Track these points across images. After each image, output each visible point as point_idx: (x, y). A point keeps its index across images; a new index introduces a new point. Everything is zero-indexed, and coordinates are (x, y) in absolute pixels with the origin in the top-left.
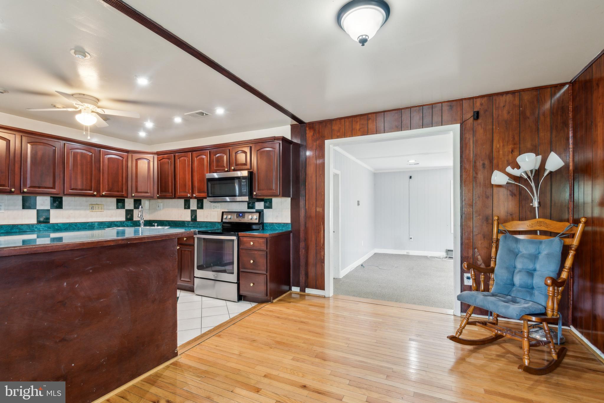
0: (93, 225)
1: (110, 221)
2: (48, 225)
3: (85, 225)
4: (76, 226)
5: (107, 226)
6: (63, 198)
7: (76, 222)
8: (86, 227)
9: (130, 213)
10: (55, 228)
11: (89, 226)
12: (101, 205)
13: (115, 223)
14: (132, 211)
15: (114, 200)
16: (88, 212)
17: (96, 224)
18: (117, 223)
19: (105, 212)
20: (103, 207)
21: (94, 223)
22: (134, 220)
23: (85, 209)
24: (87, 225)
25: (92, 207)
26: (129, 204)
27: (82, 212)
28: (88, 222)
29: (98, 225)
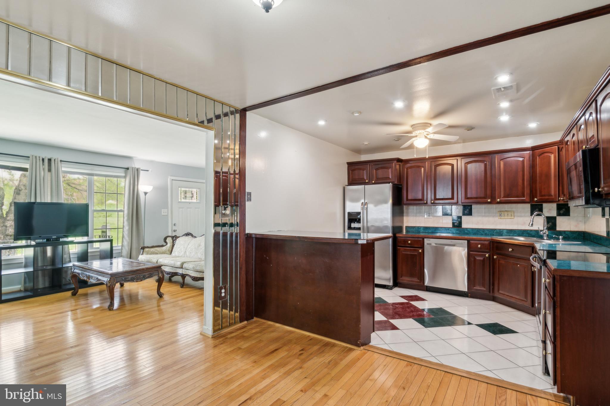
0: (501, 232)
1: (522, 229)
2: (460, 229)
3: (493, 232)
4: (483, 231)
5: (517, 234)
6: (472, 206)
7: (484, 228)
8: (494, 234)
9: (551, 222)
10: (465, 232)
11: (497, 233)
12: (511, 212)
13: (528, 232)
14: (554, 219)
15: (528, 207)
16: (497, 219)
17: (505, 231)
18: (531, 233)
19: (516, 219)
20: (513, 214)
21: (502, 230)
22: (557, 230)
23: (494, 216)
24: (495, 232)
25: (501, 213)
26: (550, 210)
27: (491, 219)
28: (495, 229)
29: (506, 232)
